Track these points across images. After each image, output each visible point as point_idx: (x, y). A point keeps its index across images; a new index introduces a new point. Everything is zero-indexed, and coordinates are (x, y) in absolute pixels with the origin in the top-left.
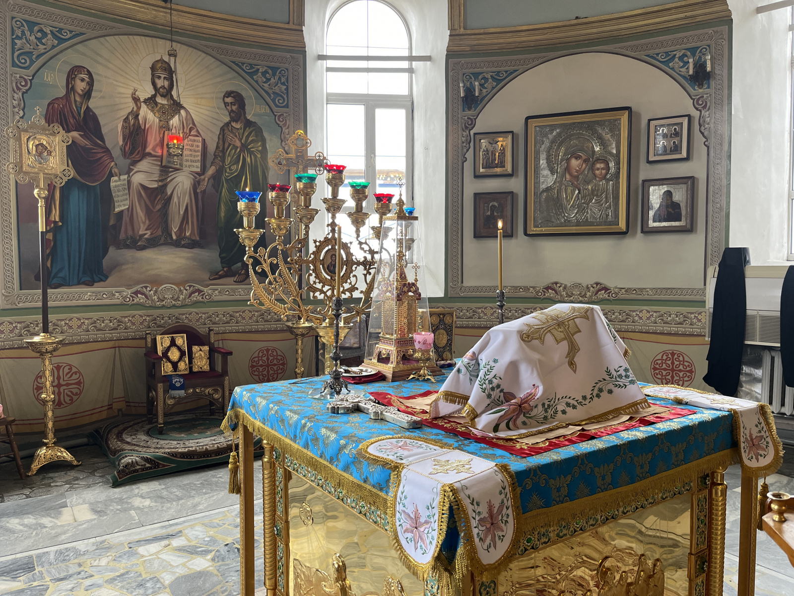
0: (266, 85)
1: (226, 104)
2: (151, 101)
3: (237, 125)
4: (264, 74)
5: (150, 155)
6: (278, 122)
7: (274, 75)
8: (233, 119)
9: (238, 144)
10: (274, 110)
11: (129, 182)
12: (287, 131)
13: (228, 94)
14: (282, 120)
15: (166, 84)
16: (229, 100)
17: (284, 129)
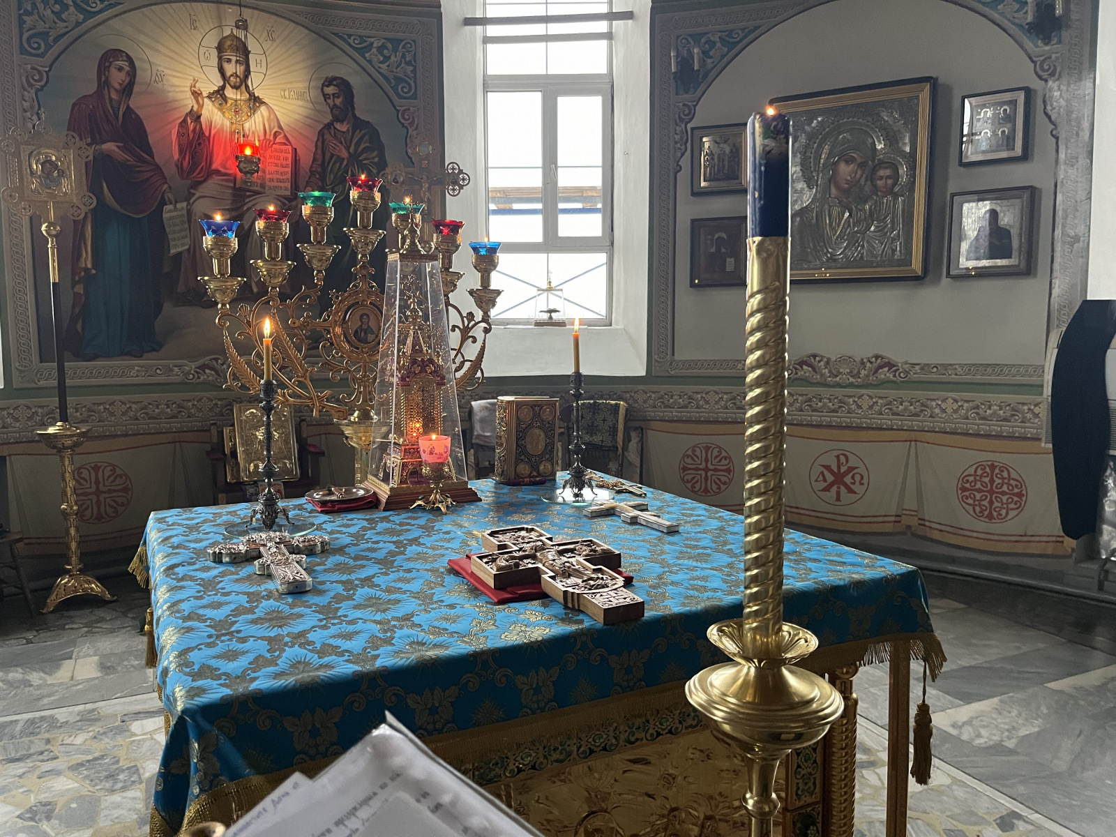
0: (384, 66)
1: (326, 96)
2: (219, 95)
3: (343, 127)
4: (381, 49)
5: (217, 172)
6: (402, 121)
7: (395, 50)
8: (336, 119)
9: (345, 154)
10: (396, 103)
11: (189, 212)
12: (415, 132)
13: (329, 82)
14: (407, 117)
15: (240, 70)
16: (330, 90)
17: (410, 130)
